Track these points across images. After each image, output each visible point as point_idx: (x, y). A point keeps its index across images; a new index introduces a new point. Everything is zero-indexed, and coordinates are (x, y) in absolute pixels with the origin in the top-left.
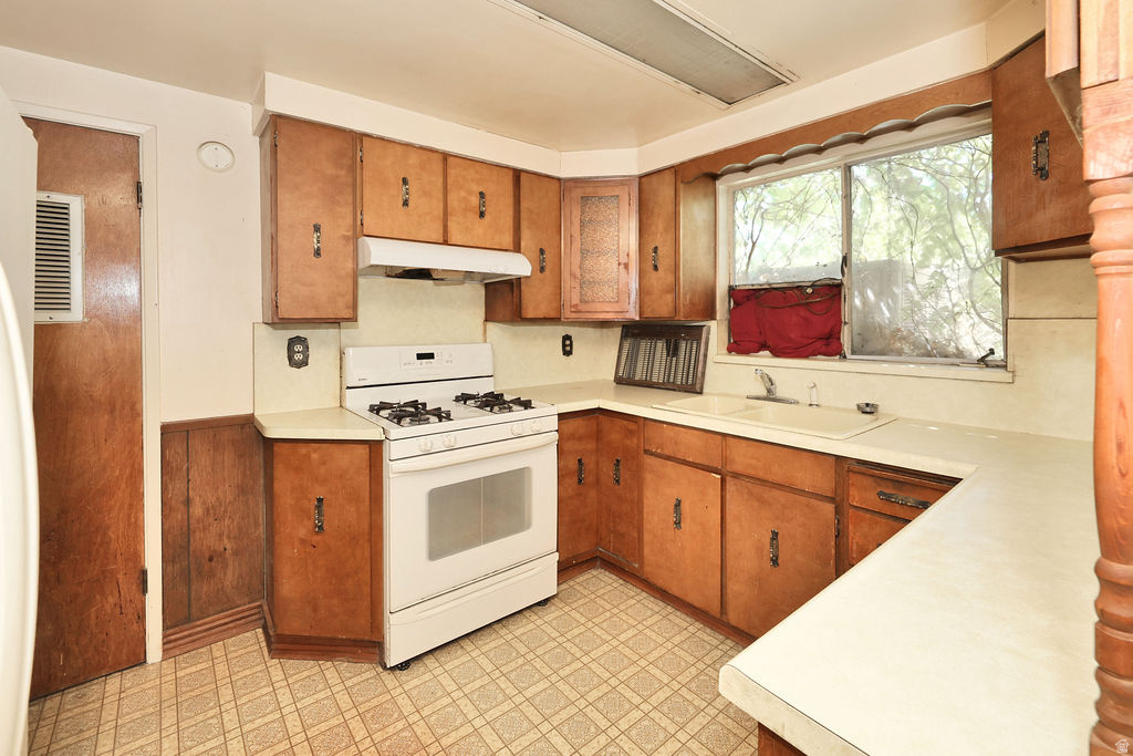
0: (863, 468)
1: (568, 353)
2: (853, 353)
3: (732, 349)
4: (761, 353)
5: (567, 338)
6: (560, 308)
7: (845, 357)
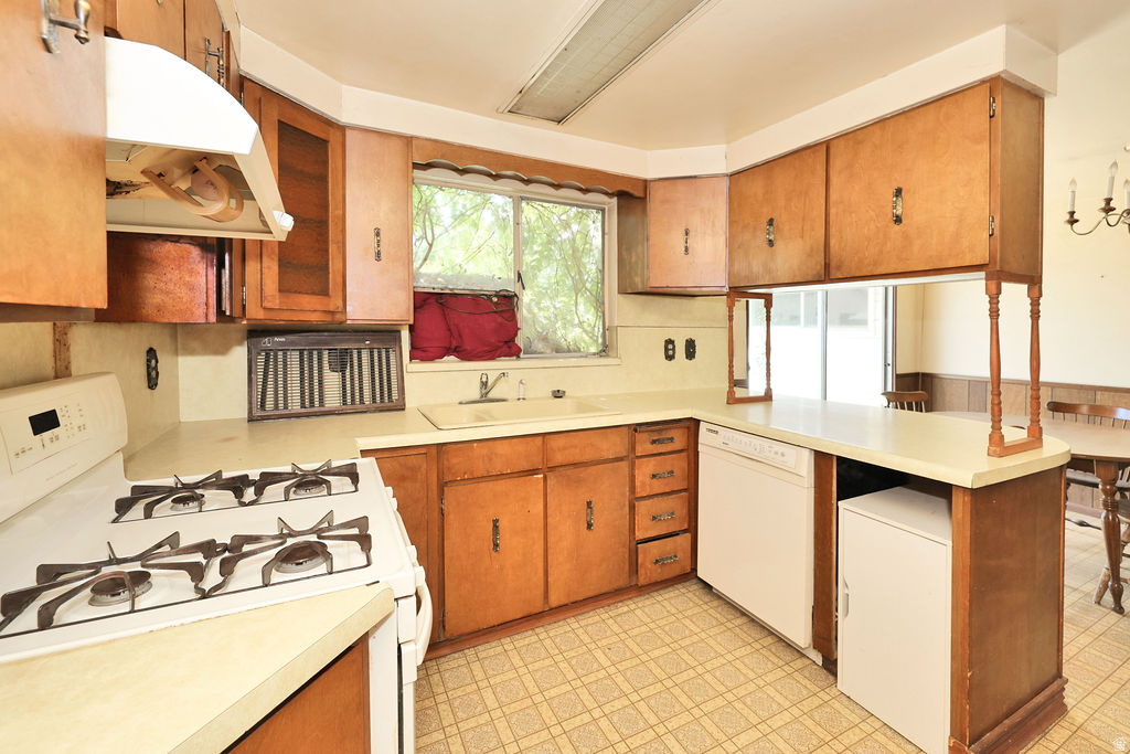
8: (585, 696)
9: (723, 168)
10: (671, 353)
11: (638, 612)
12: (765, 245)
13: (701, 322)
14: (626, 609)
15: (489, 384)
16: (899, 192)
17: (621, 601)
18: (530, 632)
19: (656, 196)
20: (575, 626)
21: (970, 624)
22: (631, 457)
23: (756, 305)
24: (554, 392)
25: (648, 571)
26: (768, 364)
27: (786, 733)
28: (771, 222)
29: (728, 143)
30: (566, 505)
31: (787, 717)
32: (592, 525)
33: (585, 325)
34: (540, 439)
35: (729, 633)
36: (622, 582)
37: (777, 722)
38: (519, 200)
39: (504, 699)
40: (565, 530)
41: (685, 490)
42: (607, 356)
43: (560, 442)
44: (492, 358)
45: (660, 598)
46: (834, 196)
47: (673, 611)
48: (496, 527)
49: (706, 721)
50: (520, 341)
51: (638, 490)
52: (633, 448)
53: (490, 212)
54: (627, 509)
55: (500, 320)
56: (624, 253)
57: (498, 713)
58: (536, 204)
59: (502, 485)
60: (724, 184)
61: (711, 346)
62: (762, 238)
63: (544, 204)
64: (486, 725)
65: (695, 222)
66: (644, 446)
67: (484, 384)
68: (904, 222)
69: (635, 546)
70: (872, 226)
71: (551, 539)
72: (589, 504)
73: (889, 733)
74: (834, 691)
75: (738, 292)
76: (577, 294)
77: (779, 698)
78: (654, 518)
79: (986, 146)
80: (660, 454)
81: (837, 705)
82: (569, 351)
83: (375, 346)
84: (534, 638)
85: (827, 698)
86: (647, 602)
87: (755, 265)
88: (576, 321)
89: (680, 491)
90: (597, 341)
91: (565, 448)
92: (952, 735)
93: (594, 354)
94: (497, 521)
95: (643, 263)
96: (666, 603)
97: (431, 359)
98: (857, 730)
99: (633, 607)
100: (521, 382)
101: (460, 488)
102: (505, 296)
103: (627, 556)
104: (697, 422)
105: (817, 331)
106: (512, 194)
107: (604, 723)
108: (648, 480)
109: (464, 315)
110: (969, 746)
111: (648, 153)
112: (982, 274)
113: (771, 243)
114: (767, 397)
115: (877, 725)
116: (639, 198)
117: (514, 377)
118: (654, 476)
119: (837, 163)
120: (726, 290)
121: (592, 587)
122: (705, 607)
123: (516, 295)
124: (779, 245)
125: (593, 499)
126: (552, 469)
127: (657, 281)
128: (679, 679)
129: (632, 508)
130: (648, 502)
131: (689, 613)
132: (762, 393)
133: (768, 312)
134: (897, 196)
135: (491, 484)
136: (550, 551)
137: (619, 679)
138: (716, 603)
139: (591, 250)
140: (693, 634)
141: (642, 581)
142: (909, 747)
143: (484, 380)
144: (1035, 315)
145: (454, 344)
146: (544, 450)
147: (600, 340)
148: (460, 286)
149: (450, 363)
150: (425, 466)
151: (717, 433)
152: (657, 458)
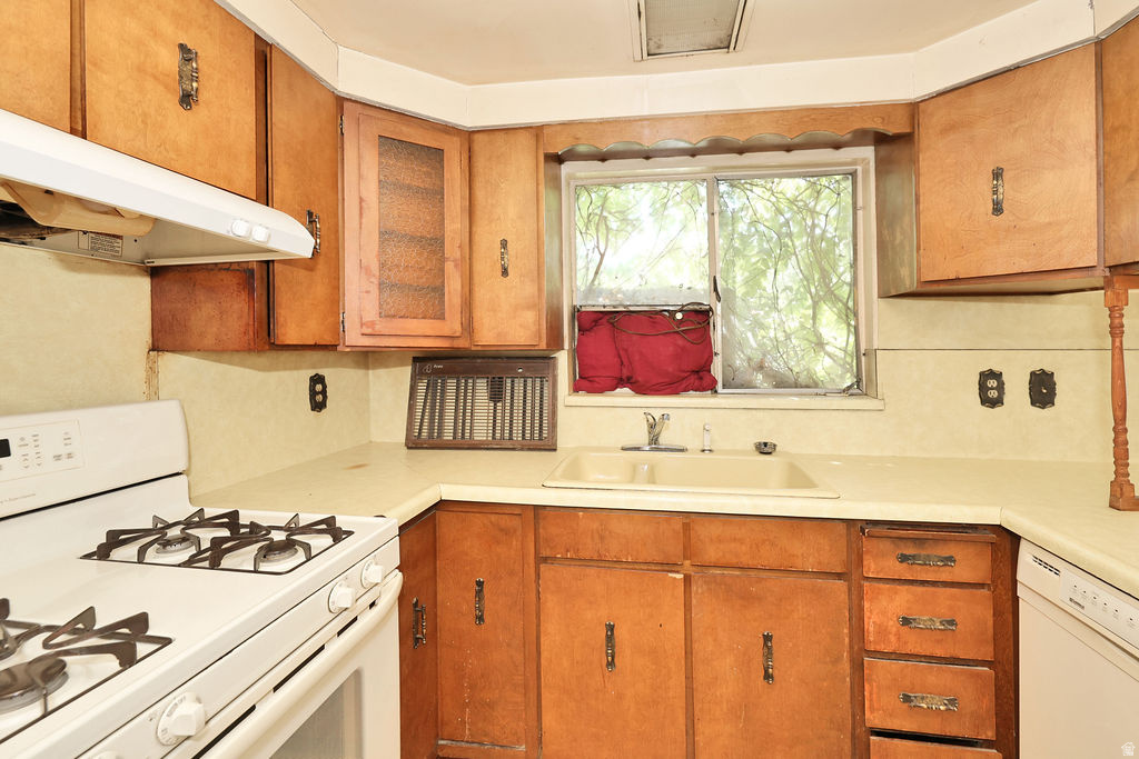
0: (884, 531)
1: (318, 405)
2: (724, 387)
3: (577, 388)
4: (618, 390)
5: (317, 379)
6: (338, 327)
7: (716, 392)
10: (993, 394)
19: (929, 126)
22: (854, 577)
24: (759, 443)
32: (773, 675)
34: (681, 520)
38: (714, 182)
40: (725, 669)
41: (987, 663)
42: (862, 395)
43: (715, 529)
44: (673, 392)
48: (610, 639)
50: (716, 370)
51: (870, 637)
52: (856, 562)
54: (846, 666)
55: (683, 342)
56: (886, 232)
59: (619, 579)
66: (881, 561)
69: (864, 736)
71: (701, 676)
72: (767, 639)
78: (907, 699)
80: (923, 583)
82: (797, 385)
83: (530, 374)
89: (976, 662)
90: (847, 371)
91: (720, 541)
93: (841, 391)
94: (612, 628)
95: (912, 245)
97: (600, 390)
100: (707, 427)
102: (696, 311)
103: (848, 748)
104: (1013, 538)
106: (704, 176)
108: (893, 625)
109: (635, 338)
116: (900, 135)
118: (907, 622)
120: (1103, 272)
123: (707, 309)
125: (776, 635)
126: (699, 569)
127: (934, 270)
129: (858, 668)
130: (895, 665)
135: (603, 572)
136: (698, 696)
145: (627, 373)
146: (686, 538)
147: (852, 369)
148: (639, 301)
149: (624, 396)
150: (520, 531)
151: (1057, 572)
152: (920, 589)
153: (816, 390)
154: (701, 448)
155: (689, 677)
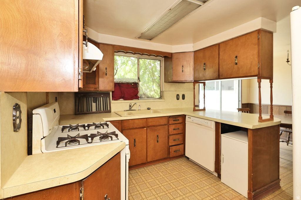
8: (157, 182)
9: (192, 50)
10: (178, 98)
11: (170, 164)
12: (203, 70)
13: (186, 90)
14: (167, 163)
15: (132, 106)
16: (236, 57)
17: (165, 162)
18: (142, 168)
19: (174, 57)
20: (154, 167)
21: (252, 162)
22: (168, 124)
23: (201, 85)
24: (148, 108)
25: (172, 154)
26: (204, 101)
27: (207, 190)
28: (205, 64)
29: (194, 43)
30: (152, 137)
31: (208, 187)
32: (158, 141)
33: (155, 91)
34: (145, 119)
35: (193, 169)
36: (166, 156)
37: (205, 188)
38: (138, 59)
39: (137, 182)
40: (152, 142)
41: (182, 133)
42: (161, 99)
43: (151, 120)
44: (132, 99)
45: (175, 161)
46: (221, 58)
47: (179, 164)
48: (135, 141)
49: (187, 187)
50: (139, 95)
51: (170, 133)
52: (169, 122)
53: (131, 61)
54: (167, 138)
55: (134, 90)
56: (166, 72)
57: (136, 185)
58: (143, 60)
59: (136, 131)
60: (193, 54)
61: (189, 96)
62: (202, 68)
63: (145, 59)
64: (134, 187)
65: (185, 63)
66: (171, 122)
67: (130, 106)
68: (238, 64)
69: (169, 147)
70: (230, 65)
71: (148, 144)
72: (158, 136)
73: (233, 191)
74: (220, 182)
75: (196, 82)
76: (153, 83)
77: (206, 183)
78: (174, 140)
79: (257, 46)
80: (176, 124)
81: (221, 185)
82: (151, 97)
83: (104, 96)
84: (144, 169)
85: (218, 183)
86: (172, 162)
87: (201, 75)
88: (153, 90)
89: (181, 133)
90: (158, 95)
91: (151, 122)
92: (249, 190)
93: (158, 98)
94: (135, 139)
95: (171, 75)
96: (177, 162)
97: (117, 100)
98: (225, 190)
99: (168, 163)
100: (139, 106)
101: (127, 131)
102: (135, 83)
103: (167, 150)
104: (185, 116)
105: (219, 91)
106: (137, 57)
107: (162, 187)
108: (172, 130)
109: (125, 88)
110: (252, 192)
111: (173, 46)
112: (257, 77)
113: (205, 69)
114: (204, 109)
115: (231, 189)
116: (170, 58)
117: (138, 104)
118: (174, 129)
119: (221, 49)
120: (193, 81)
121: (158, 157)
122: (187, 163)
123: (138, 83)
124: (207, 70)
126: (148, 127)
127: (175, 79)
128: (181, 179)
129: (168, 137)
130: (173, 136)
131: (183, 164)
132: (203, 108)
133: (204, 87)
134: (236, 58)
135: (134, 130)
136: (148, 147)
137: (166, 178)
138: (190, 163)
139: (157, 71)
140: (184, 169)
141: (171, 156)
142: (238, 194)
143: (130, 105)
144: (271, 87)
145: (123, 96)
146: (147, 122)
147: (159, 95)
148: (124, 81)
149: (121, 101)
150: (118, 125)
151: (190, 118)
152: (175, 125)
153: (154, 98)
154: (138, 109)
155: (147, 145)
